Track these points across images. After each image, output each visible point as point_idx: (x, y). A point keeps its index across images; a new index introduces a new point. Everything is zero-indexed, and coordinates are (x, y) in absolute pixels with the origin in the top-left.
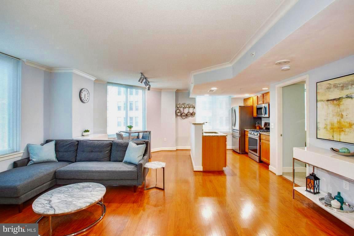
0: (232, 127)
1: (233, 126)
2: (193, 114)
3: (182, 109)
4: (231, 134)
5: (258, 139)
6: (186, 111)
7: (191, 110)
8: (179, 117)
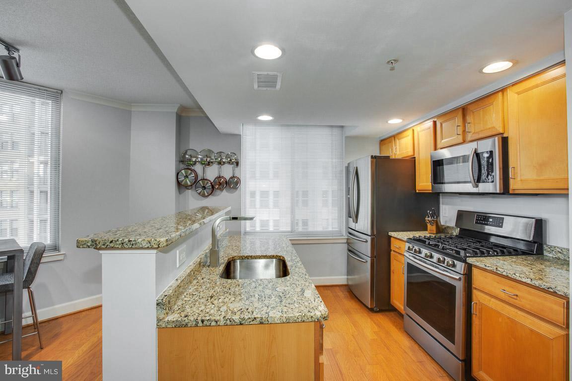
0: (347, 222)
1: (351, 220)
2: (232, 184)
3: (198, 168)
4: (345, 241)
5: (460, 286)
6: (211, 173)
7: (227, 172)
8: (190, 193)
